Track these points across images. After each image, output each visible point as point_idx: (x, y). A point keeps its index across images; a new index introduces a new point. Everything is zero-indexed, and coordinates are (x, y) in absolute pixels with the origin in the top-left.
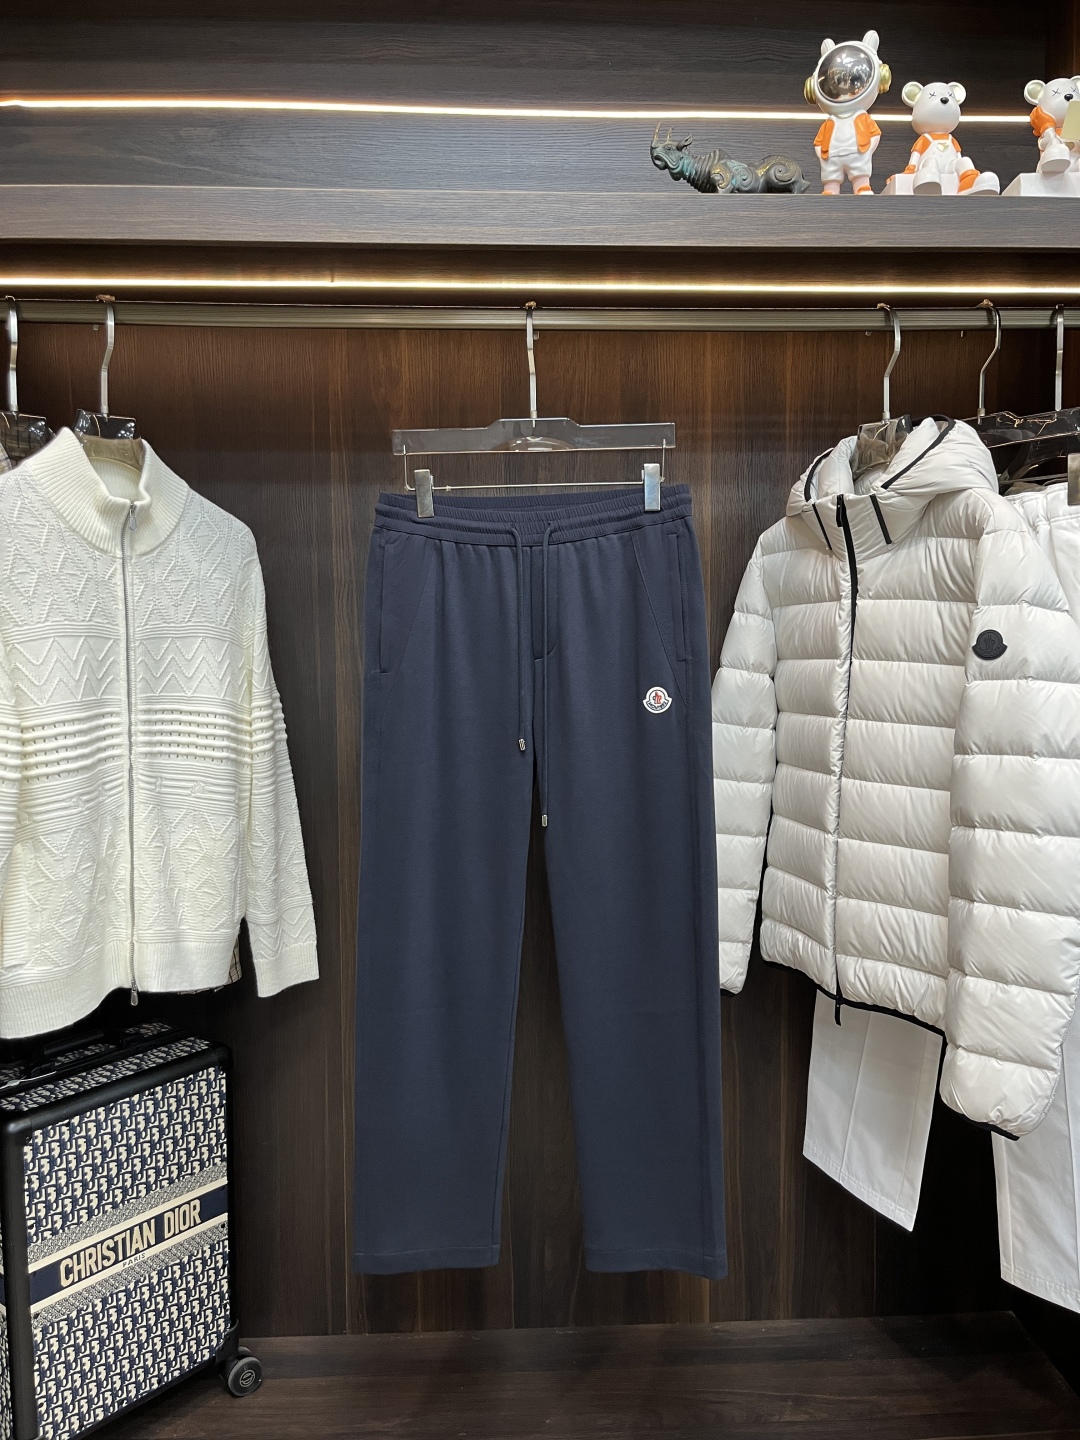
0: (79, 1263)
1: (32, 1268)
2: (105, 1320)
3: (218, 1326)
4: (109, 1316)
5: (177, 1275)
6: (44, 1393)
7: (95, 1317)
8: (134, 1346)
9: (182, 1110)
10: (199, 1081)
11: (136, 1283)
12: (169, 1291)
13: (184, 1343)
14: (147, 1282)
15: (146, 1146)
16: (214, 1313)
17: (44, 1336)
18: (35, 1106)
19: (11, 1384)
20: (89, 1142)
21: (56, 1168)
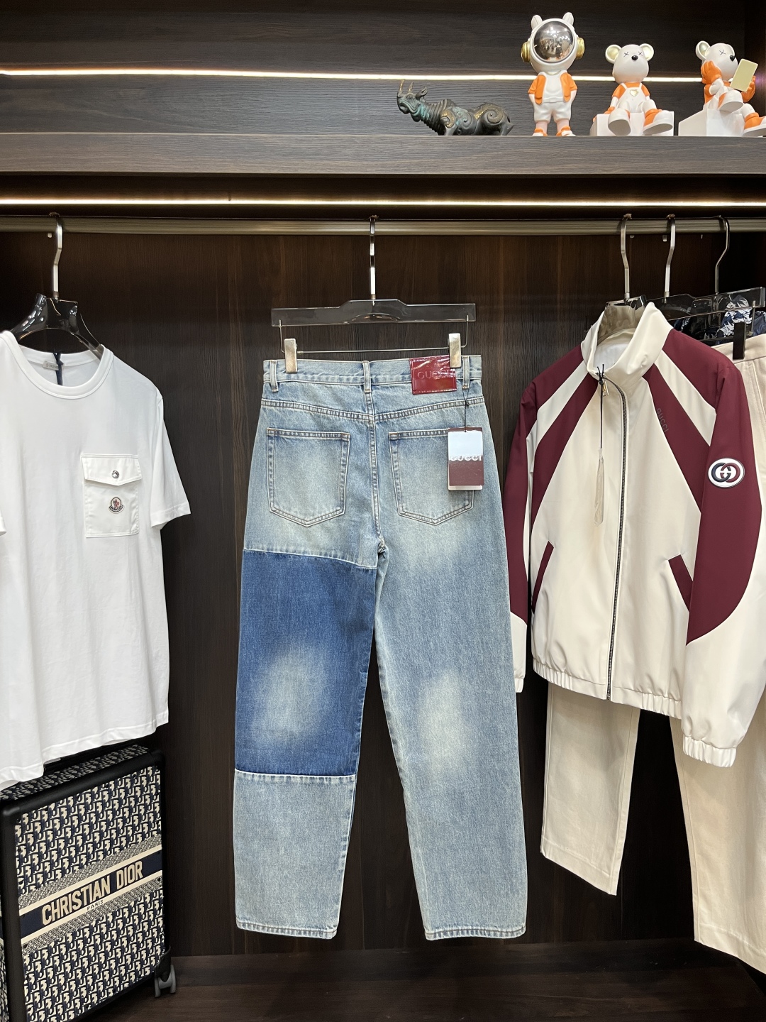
0: (55, 908)
1: (22, 912)
2: (75, 948)
3: (156, 951)
4: (78, 945)
5: (126, 915)
6: (31, 1001)
7: (68, 946)
8: (95, 966)
9: (129, 798)
10: (141, 777)
11: (97, 922)
12: (121, 926)
13: (131, 963)
14: (104, 920)
15: (103, 823)
16: (153, 941)
17: (31, 960)
18: (23, 796)
19: (8, 995)
20: (62, 822)
21: (39, 841)
